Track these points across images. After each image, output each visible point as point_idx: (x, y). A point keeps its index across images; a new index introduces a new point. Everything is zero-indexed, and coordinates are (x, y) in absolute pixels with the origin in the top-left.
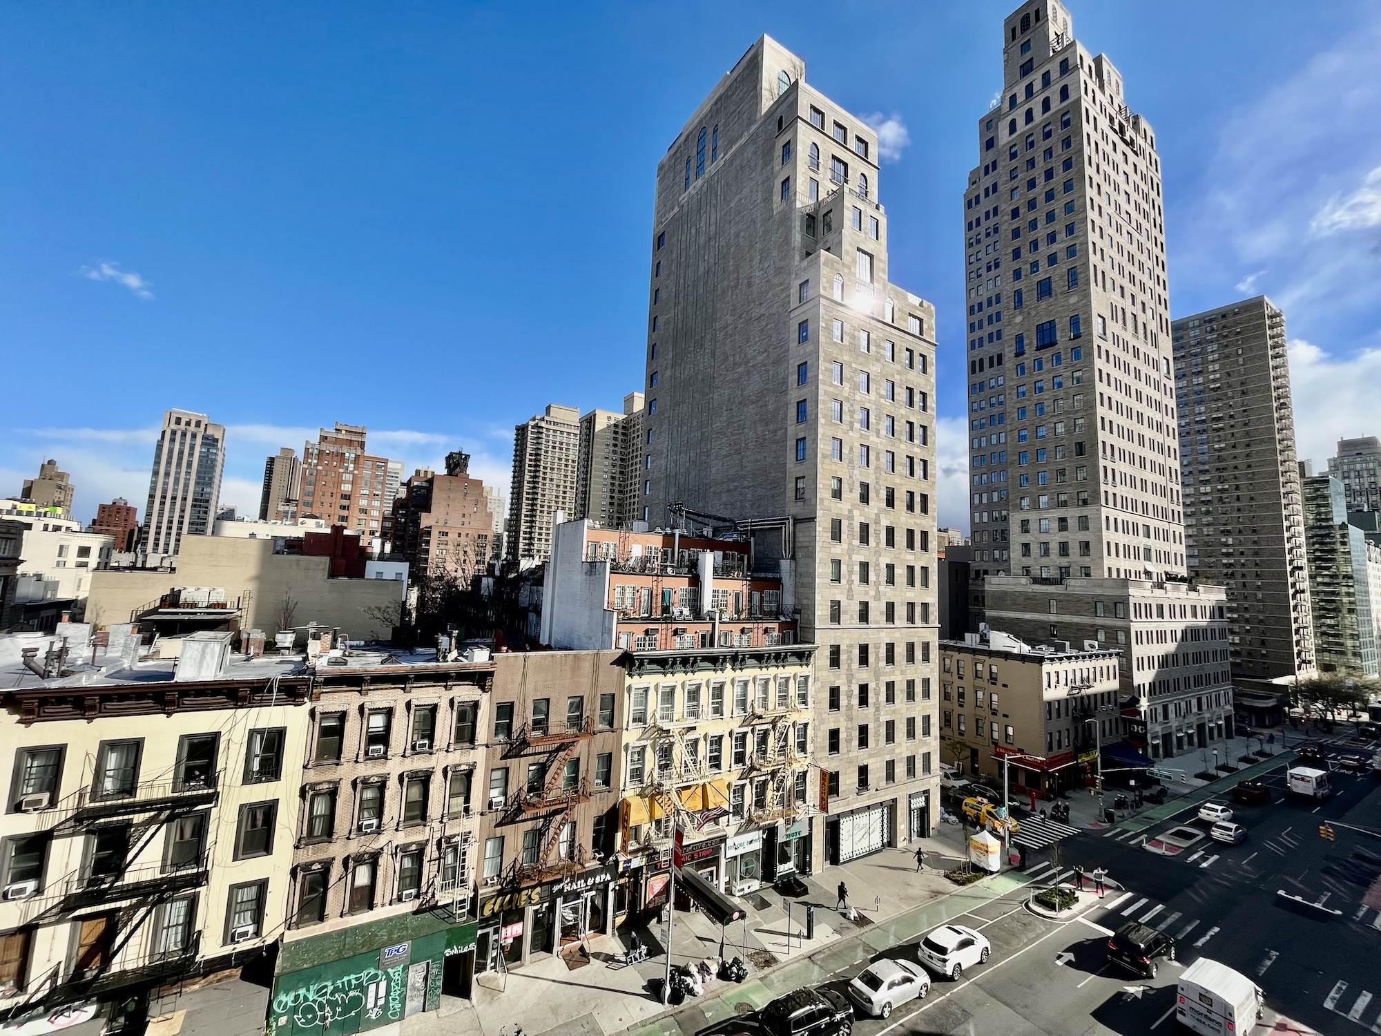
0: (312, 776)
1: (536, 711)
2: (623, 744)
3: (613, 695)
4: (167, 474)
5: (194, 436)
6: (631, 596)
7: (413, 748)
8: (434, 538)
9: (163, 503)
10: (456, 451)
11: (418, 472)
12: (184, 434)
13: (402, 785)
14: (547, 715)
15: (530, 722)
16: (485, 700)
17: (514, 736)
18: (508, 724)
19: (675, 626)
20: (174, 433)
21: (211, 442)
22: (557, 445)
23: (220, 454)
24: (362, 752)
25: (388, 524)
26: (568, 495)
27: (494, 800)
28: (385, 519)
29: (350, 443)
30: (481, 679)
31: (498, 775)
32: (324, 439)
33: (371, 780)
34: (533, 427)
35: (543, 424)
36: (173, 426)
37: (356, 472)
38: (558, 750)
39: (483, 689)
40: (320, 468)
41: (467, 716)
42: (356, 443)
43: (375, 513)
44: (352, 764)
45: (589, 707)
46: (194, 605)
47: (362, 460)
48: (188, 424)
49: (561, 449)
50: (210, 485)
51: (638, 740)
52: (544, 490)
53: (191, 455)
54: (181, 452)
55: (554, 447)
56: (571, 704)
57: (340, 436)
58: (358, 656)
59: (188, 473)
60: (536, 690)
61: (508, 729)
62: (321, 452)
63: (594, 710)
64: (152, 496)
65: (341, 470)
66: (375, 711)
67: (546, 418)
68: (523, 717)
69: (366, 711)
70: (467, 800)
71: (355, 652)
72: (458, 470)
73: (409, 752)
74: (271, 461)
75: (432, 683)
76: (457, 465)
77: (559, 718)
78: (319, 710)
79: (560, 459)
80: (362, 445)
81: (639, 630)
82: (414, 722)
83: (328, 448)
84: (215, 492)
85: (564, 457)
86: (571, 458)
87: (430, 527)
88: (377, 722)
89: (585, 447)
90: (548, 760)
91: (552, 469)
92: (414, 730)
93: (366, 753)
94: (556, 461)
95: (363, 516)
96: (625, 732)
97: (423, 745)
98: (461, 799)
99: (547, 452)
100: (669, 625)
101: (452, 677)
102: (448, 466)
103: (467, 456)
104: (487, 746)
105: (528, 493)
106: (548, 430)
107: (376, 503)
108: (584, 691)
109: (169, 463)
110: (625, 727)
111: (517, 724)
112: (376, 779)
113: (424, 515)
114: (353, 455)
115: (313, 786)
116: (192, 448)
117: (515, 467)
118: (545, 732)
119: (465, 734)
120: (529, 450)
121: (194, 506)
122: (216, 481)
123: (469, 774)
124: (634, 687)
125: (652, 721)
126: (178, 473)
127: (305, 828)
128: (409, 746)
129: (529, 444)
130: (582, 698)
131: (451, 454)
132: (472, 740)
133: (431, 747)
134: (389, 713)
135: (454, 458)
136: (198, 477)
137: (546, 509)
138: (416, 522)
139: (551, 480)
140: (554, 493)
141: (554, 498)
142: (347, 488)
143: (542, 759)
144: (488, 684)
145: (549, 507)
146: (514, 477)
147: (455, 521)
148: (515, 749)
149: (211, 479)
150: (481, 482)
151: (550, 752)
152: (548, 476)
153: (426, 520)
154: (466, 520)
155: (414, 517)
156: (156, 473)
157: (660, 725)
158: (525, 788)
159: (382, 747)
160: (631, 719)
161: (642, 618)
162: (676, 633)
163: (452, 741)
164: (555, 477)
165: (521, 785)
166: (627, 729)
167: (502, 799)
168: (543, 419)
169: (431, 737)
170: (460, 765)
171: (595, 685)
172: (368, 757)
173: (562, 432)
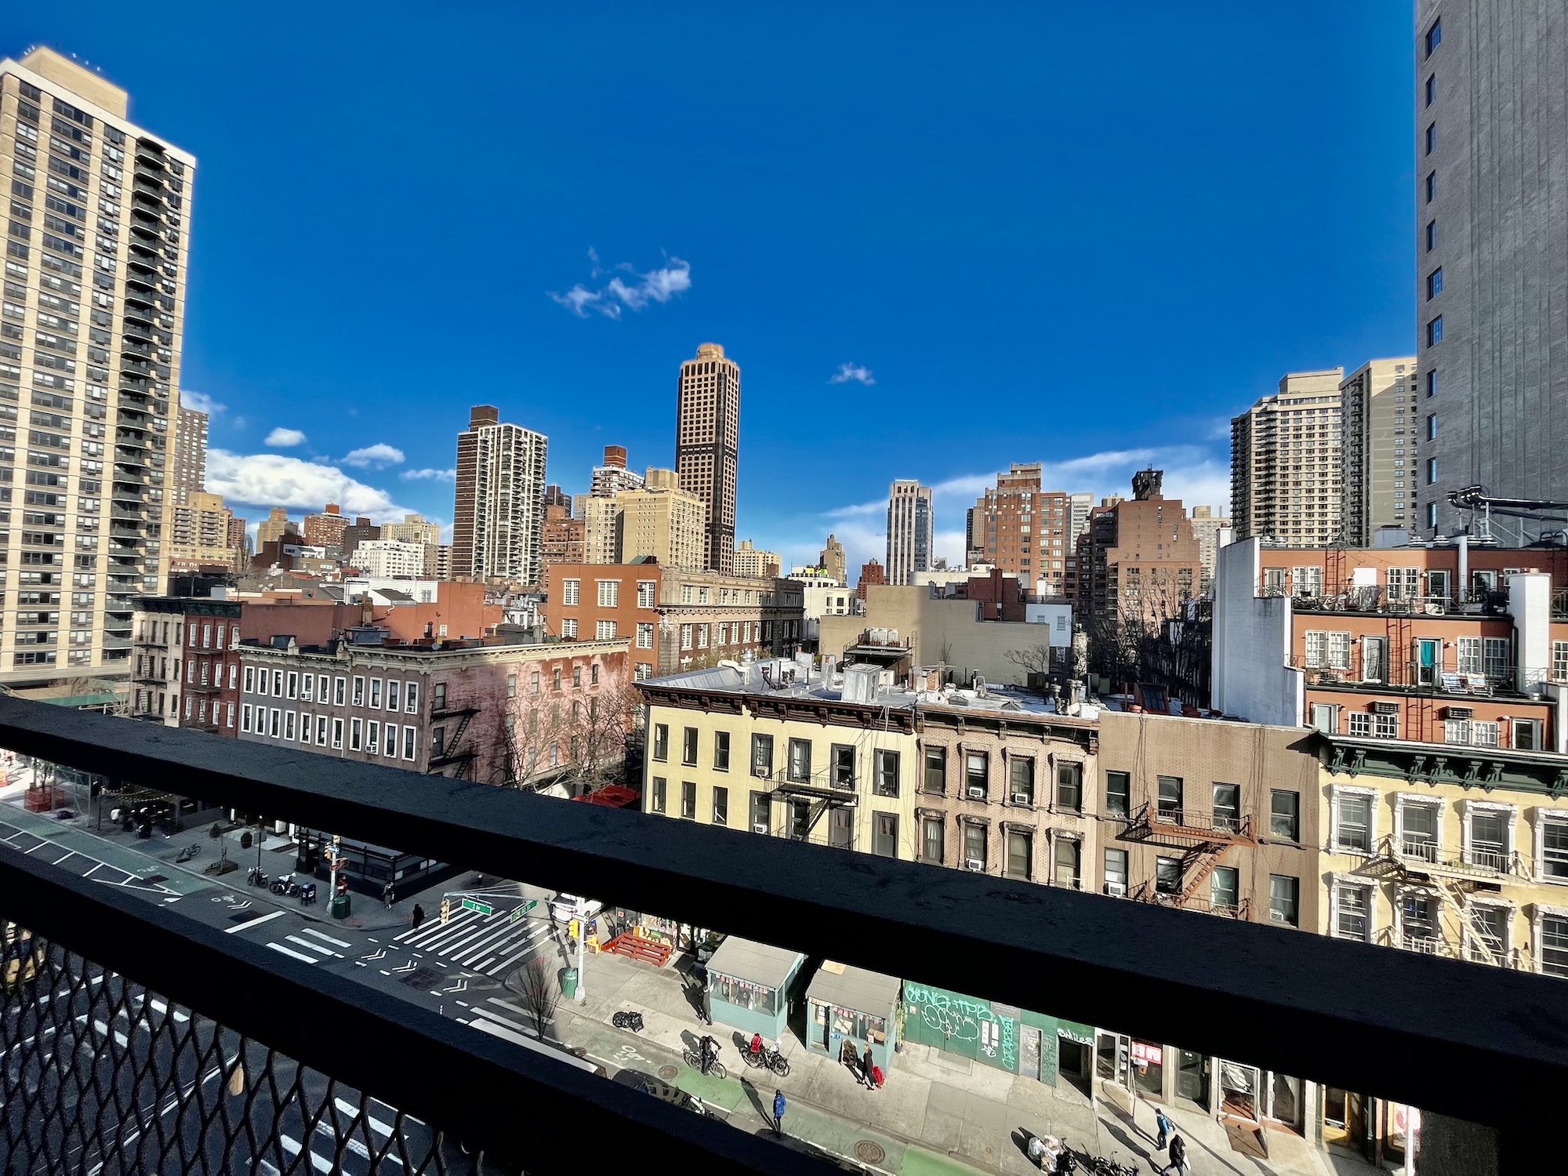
0: (924, 802)
1: (1164, 789)
2: (1321, 873)
3: (1297, 795)
4: (897, 536)
5: (911, 500)
6: (1340, 648)
7: (1013, 799)
8: (1122, 577)
9: (896, 560)
10: (1145, 469)
11: (1104, 502)
12: (904, 501)
13: (1003, 835)
14: (1180, 797)
15: (1155, 805)
16: (1090, 762)
17: (1133, 815)
18: (1124, 798)
19: (1439, 704)
20: (897, 500)
21: (922, 503)
22: (1304, 431)
23: (930, 513)
24: (963, 791)
25: (1072, 564)
26: (1330, 501)
27: (1111, 885)
28: (1068, 559)
29: (1026, 482)
30: (1084, 737)
31: (1116, 856)
32: (1001, 483)
33: (973, 820)
34: (1258, 415)
35: (1276, 407)
36: (897, 495)
37: (1034, 512)
38: (1203, 848)
39: (1087, 749)
40: (1000, 513)
41: (1070, 779)
42: (1031, 482)
43: (1057, 553)
44: (955, 800)
45: (1250, 802)
46: (878, 643)
47: (1038, 498)
48: (906, 491)
49: (1310, 436)
50: (925, 541)
51: (1352, 873)
52: (1285, 500)
53: (910, 517)
54: (904, 516)
55: (1297, 436)
56: (1220, 793)
57: (1016, 478)
58: (992, 699)
59: (909, 533)
60: (1160, 762)
61: (1125, 804)
62: (999, 497)
63: (1259, 809)
64: (889, 555)
65: (1019, 512)
66: (972, 753)
67: (1280, 397)
68: (1145, 794)
69: (964, 752)
70: (1077, 873)
71: (991, 695)
72: (1148, 491)
73: (1008, 802)
74: (971, 512)
75: (1027, 734)
76: (1146, 486)
77: (1200, 806)
78: (923, 741)
79: (1311, 451)
80: (1038, 482)
81: (1356, 705)
82: (1012, 772)
83: (1006, 492)
84: (929, 547)
85: (1317, 446)
86: (1330, 445)
87: (1117, 564)
88: (976, 764)
89: (1354, 423)
90: (1185, 857)
91: (1297, 468)
92: (1012, 780)
93: (967, 793)
94: (1304, 454)
95: (1045, 557)
96: (1322, 855)
97: (1023, 799)
98: (1070, 871)
99: (1285, 445)
100: (1427, 702)
101: (1047, 731)
102: (1136, 489)
103: (1160, 473)
104: (1097, 818)
105: (1257, 508)
106: (1285, 413)
107: (1057, 542)
108: (1239, 776)
109: (897, 526)
110: (1323, 843)
111: (1136, 801)
112: (977, 821)
113: (1109, 550)
114: (1029, 495)
115: (924, 810)
116: (910, 511)
117: (1234, 474)
118: (1179, 819)
119: (1070, 796)
120: (1254, 449)
121: (916, 560)
122: (929, 538)
123: (1077, 845)
124: (1337, 789)
125: (1384, 851)
126: (903, 534)
127: (921, 847)
128: (1008, 796)
129: (1253, 440)
130: (1237, 788)
131: (1138, 475)
132: (1078, 807)
133: (1031, 802)
134: (985, 756)
135: (1142, 479)
136: (916, 536)
137: (1290, 526)
138: (1102, 559)
139: (1297, 483)
140: (1304, 502)
141: (1304, 510)
142: (1026, 529)
143: (1179, 854)
144: (1093, 745)
145: (1297, 523)
146: (1235, 489)
147: (1149, 554)
148: (1137, 831)
149: (925, 536)
150: (1179, 502)
151: (1189, 849)
152: (1291, 479)
153: (1112, 556)
154: (1164, 552)
155: (1101, 554)
156: (889, 536)
157: (1400, 861)
158: (1153, 885)
159: (981, 790)
160: (1335, 835)
161: (1367, 686)
162: (1443, 714)
163: (1054, 802)
164: (1303, 478)
165: (1146, 878)
166: (1327, 851)
167: (1122, 887)
168: (1275, 401)
169: (1030, 791)
170: (1065, 831)
171: (1259, 773)
172: (969, 798)
173: (1310, 411)
